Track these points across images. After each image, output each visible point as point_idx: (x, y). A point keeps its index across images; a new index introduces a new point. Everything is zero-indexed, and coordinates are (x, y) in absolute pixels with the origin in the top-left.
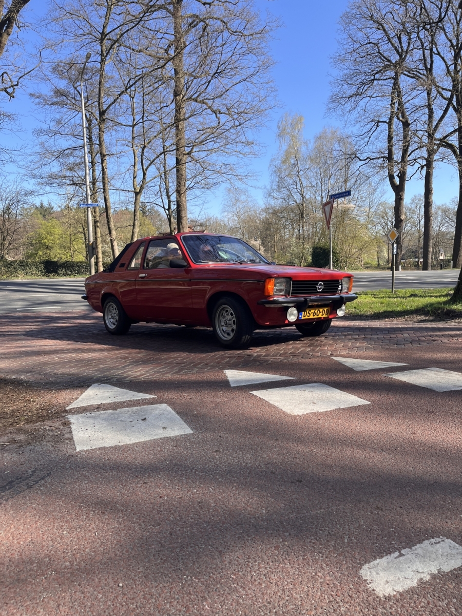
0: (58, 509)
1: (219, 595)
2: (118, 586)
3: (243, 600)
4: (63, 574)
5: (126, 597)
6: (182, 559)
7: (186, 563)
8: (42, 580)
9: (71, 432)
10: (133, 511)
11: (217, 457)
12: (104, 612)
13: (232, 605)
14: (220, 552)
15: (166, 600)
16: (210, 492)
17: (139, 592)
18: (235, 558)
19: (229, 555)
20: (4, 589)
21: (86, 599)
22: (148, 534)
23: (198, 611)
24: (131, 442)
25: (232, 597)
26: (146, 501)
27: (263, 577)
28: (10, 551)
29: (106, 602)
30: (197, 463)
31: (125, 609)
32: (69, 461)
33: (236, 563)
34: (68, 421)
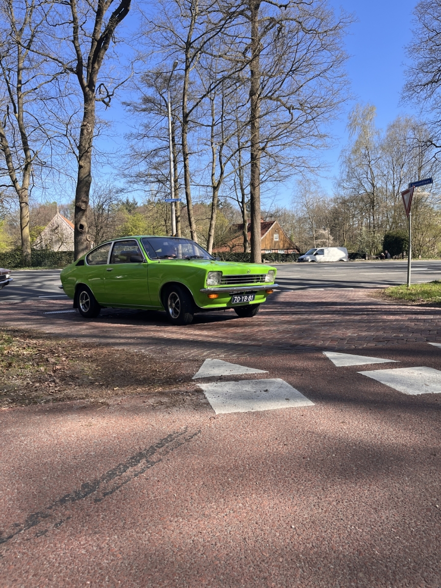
0: (217, 460)
1: (385, 544)
2: (291, 527)
3: (409, 550)
4: (240, 513)
5: (301, 537)
6: (341, 511)
7: (346, 514)
8: (224, 517)
9: (206, 398)
10: (283, 467)
11: (345, 427)
12: (286, 548)
13: (399, 553)
14: (375, 508)
15: (338, 543)
16: (349, 457)
17: (311, 534)
18: (391, 515)
19: (384, 512)
20: (194, 521)
21: (266, 535)
22: (302, 487)
23: (370, 555)
24: (261, 410)
25: (397, 547)
26: (292, 460)
27: (422, 532)
28: (189, 491)
29: (285, 539)
30: (328, 431)
31: (303, 547)
32: (213, 422)
33: (393, 519)
34: (200, 389)
